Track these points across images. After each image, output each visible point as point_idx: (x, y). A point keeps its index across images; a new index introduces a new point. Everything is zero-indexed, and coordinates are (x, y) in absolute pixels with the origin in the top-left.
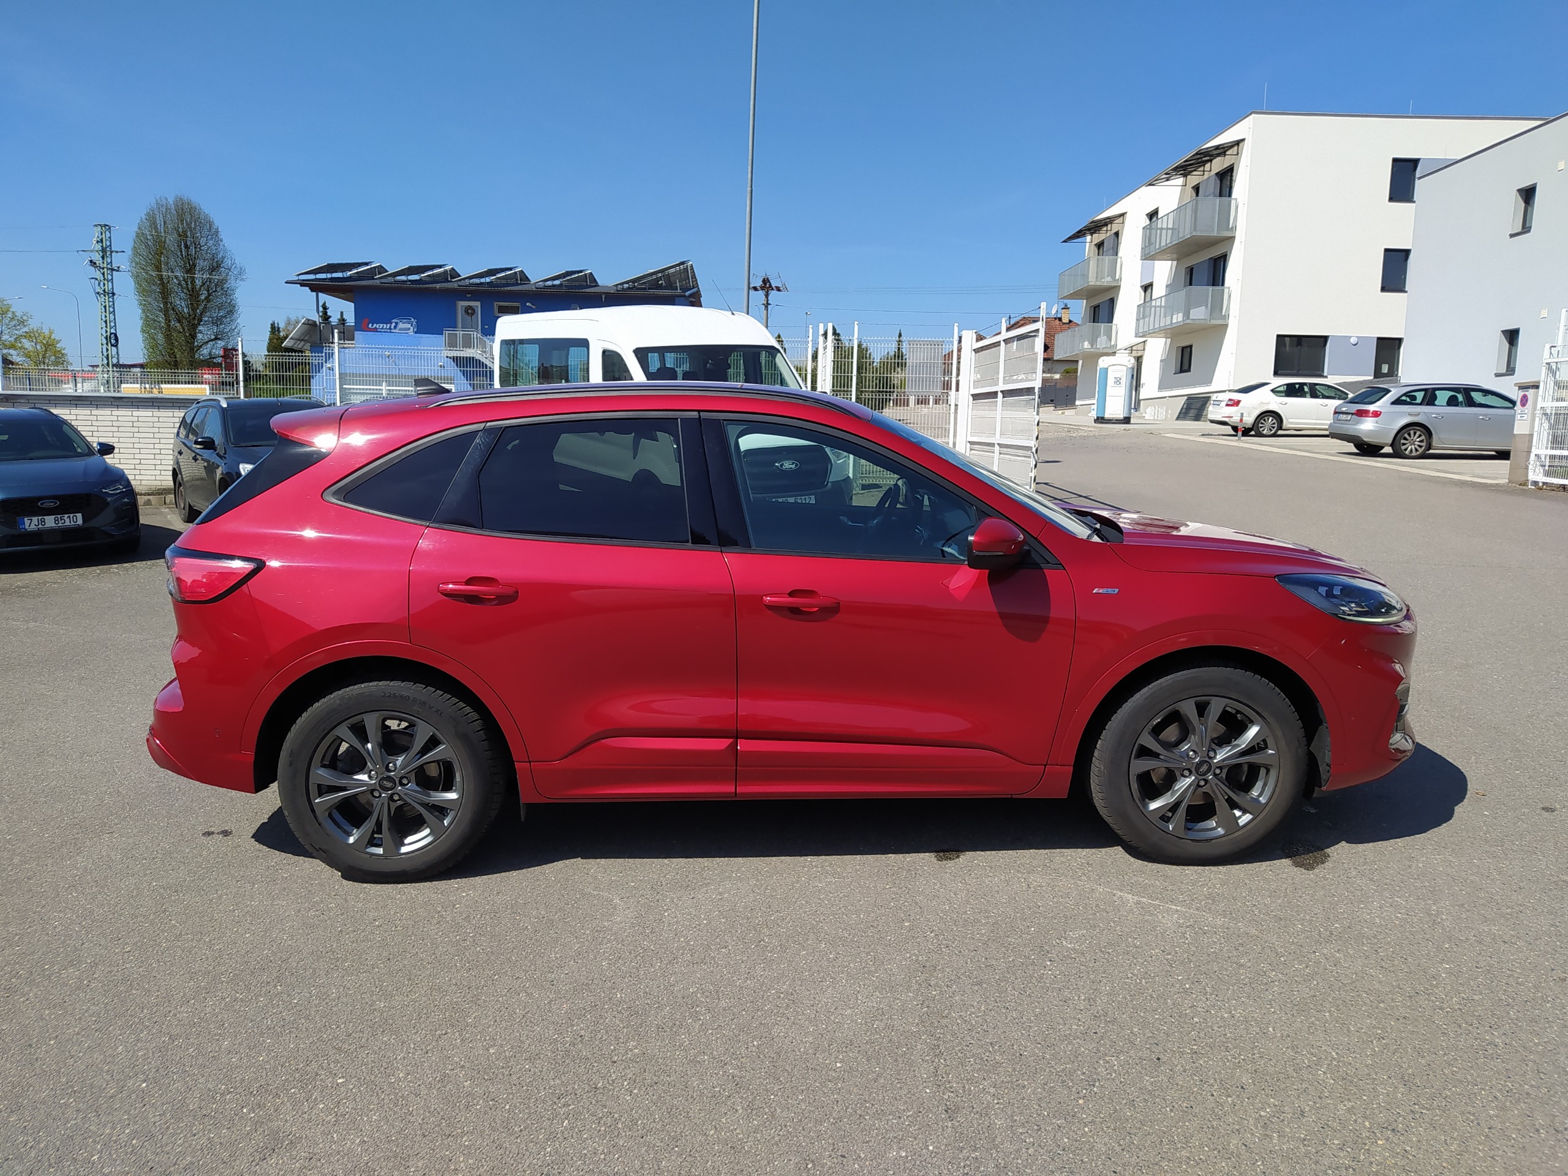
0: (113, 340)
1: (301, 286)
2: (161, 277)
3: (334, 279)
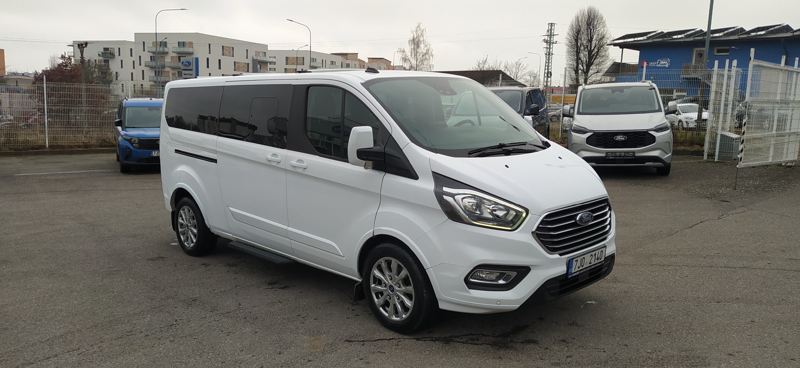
0: (549, 74)
1: (615, 46)
2: (577, 44)
3: (634, 41)
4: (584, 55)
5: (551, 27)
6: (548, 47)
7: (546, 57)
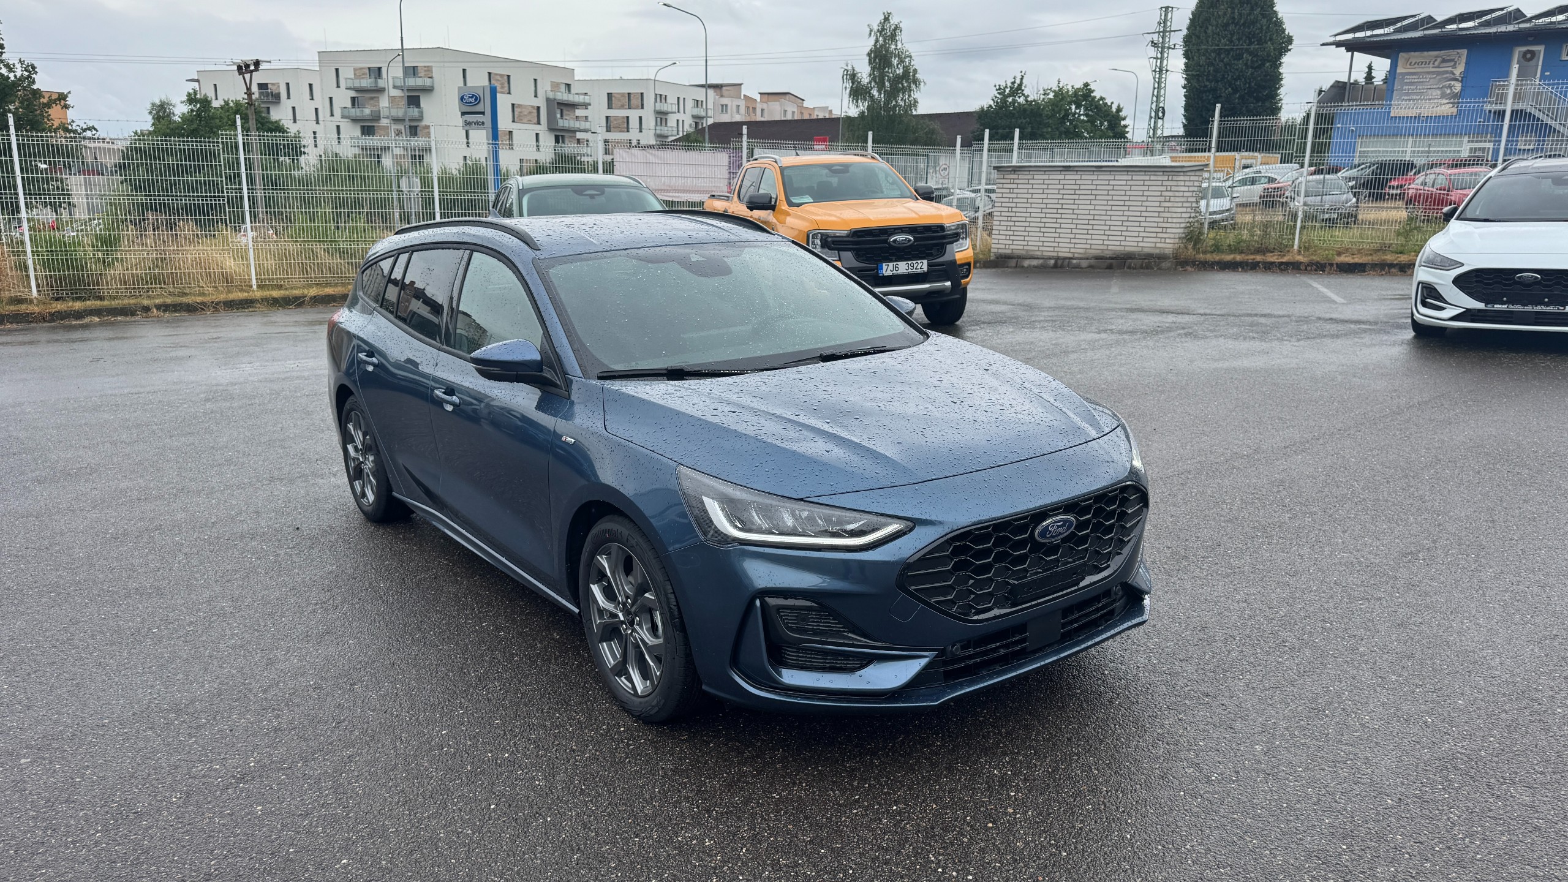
0: (1159, 113)
1: (1337, 46)
3: (1372, 36)
5: (1166, 15)
6: (1159, 55)
7: (1154, 78)
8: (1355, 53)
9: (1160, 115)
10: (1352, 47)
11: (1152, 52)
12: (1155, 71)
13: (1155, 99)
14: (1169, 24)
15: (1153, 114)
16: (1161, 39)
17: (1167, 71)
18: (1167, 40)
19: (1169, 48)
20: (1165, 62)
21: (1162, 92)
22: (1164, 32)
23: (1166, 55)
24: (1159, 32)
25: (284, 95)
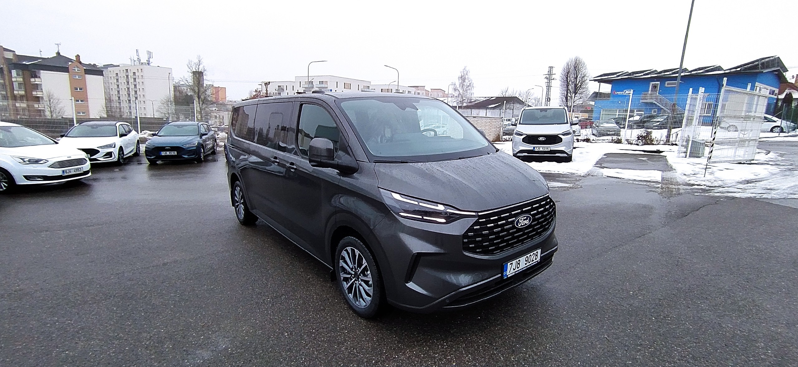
0: (548, 99)
1: (595, 81)
2: (567, 81)
3: (608, 78)
4: (571, 87)
5: (551, 70)
6: (548, 82)
7: (547, 88)
8: (601, 83)
9: (549, 100)
10: (600, 81)
11: (546, 81)
12: (547, 86)
13: (547, 95)
14: (551, 72)
15: (547, 100)
16: (549, 77)
17: (551, 86)
18: (551, 77)
19: (552, 79)
20: (550, 84)
21: (549, 93)
22: (550, 74)
23: (550, 82)
24: (548, 74)
25: (285, 89)
